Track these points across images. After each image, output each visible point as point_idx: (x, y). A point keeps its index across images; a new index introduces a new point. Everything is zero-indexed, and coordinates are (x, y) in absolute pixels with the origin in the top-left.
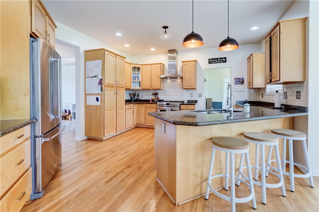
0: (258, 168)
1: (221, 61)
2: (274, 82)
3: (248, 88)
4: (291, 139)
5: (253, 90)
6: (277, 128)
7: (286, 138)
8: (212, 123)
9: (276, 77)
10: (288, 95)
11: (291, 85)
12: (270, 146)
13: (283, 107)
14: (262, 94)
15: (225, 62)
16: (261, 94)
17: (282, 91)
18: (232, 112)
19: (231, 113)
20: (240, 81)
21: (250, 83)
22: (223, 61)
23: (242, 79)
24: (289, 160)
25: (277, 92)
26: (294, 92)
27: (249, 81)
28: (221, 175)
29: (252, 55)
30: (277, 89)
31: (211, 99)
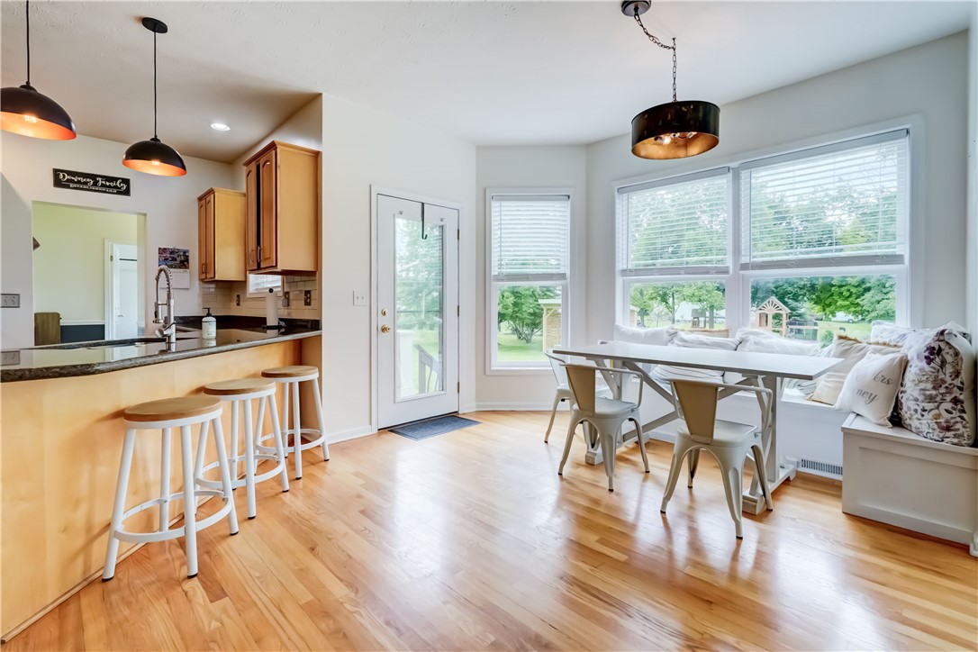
0: (237, 461)
1: (110, 187)
2: (265, 268)
3: (202, 280)
4: (296, 380)
5: (213, 286)
6: (272, 367)
7: (287, 380)
8: (133, 362)
9: (269, 258)
10: (291, 297)
11: (297, 278)
12: (261, 399)
13: (283, 324)
14: (238, 296)
15: (127, 192)
16: (235, 298)
17: (280, 289)
18: (173, 339)
19: (169, 343)
20: (174, 259)
21: (207, 268)
22: (116, 187)
23: (184, 253)
24: (293, 428)
25: (271, 291)
26: (300, 291)
27: (203, 261)
28: (146, 506)
29: (211, 191)
30: (270, 286)
31: (57, 316)
